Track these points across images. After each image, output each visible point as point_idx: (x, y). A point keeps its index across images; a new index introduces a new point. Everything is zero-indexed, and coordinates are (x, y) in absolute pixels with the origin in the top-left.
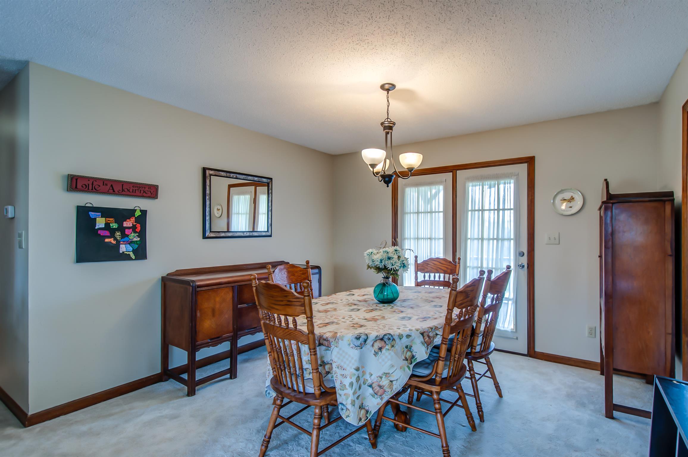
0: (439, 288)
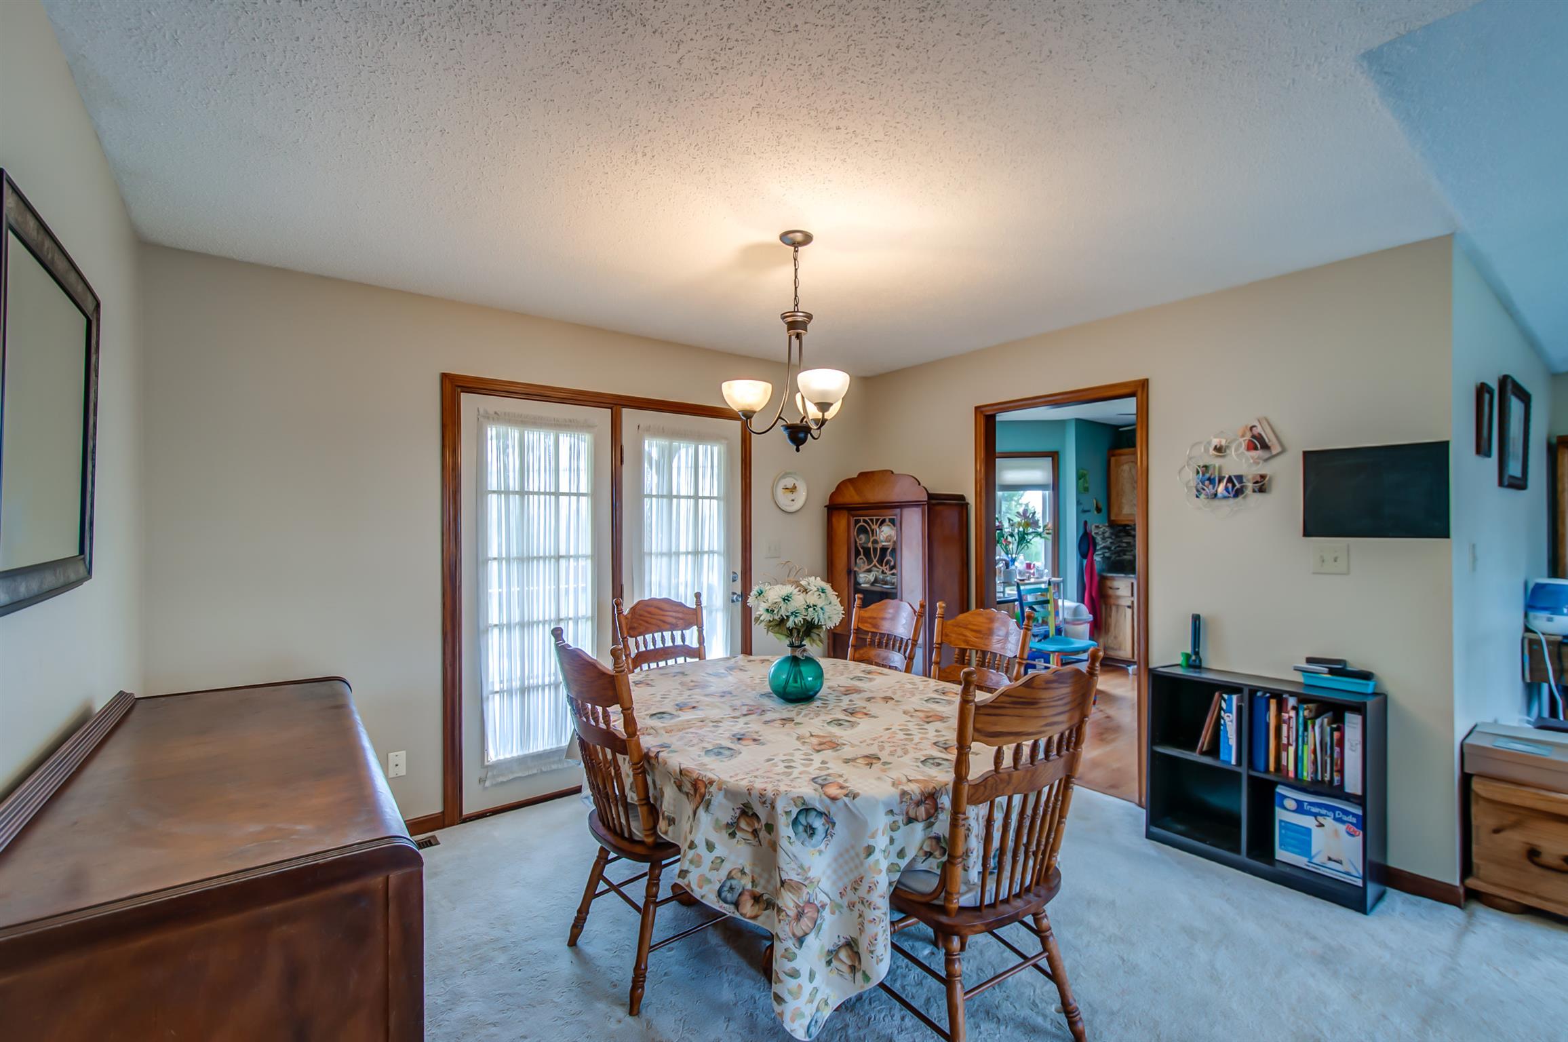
0: (658, 665)
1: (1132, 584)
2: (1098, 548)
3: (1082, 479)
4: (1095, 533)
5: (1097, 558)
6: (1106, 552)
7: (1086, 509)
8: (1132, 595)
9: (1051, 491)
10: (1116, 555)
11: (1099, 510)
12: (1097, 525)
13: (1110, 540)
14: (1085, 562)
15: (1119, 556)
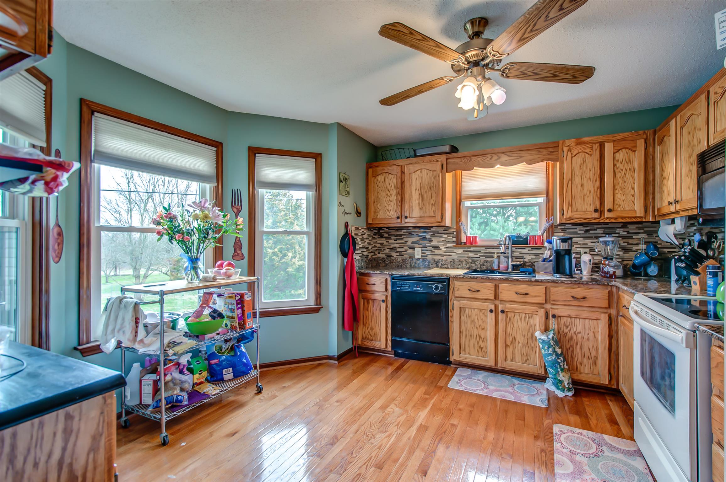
1: (387, 280)
2: (357, 247)
3: (344, 183)
4: (355, 234)
5: (357, 257)
6: (364, 252)
7: (347, 211)
8: (386, 290)
9: (314, 192)
10: (373, 254)
11: (358, 214)
12: (357, 227)
13: (368, 241)
14: (346, 260)
15: (375, 255)
